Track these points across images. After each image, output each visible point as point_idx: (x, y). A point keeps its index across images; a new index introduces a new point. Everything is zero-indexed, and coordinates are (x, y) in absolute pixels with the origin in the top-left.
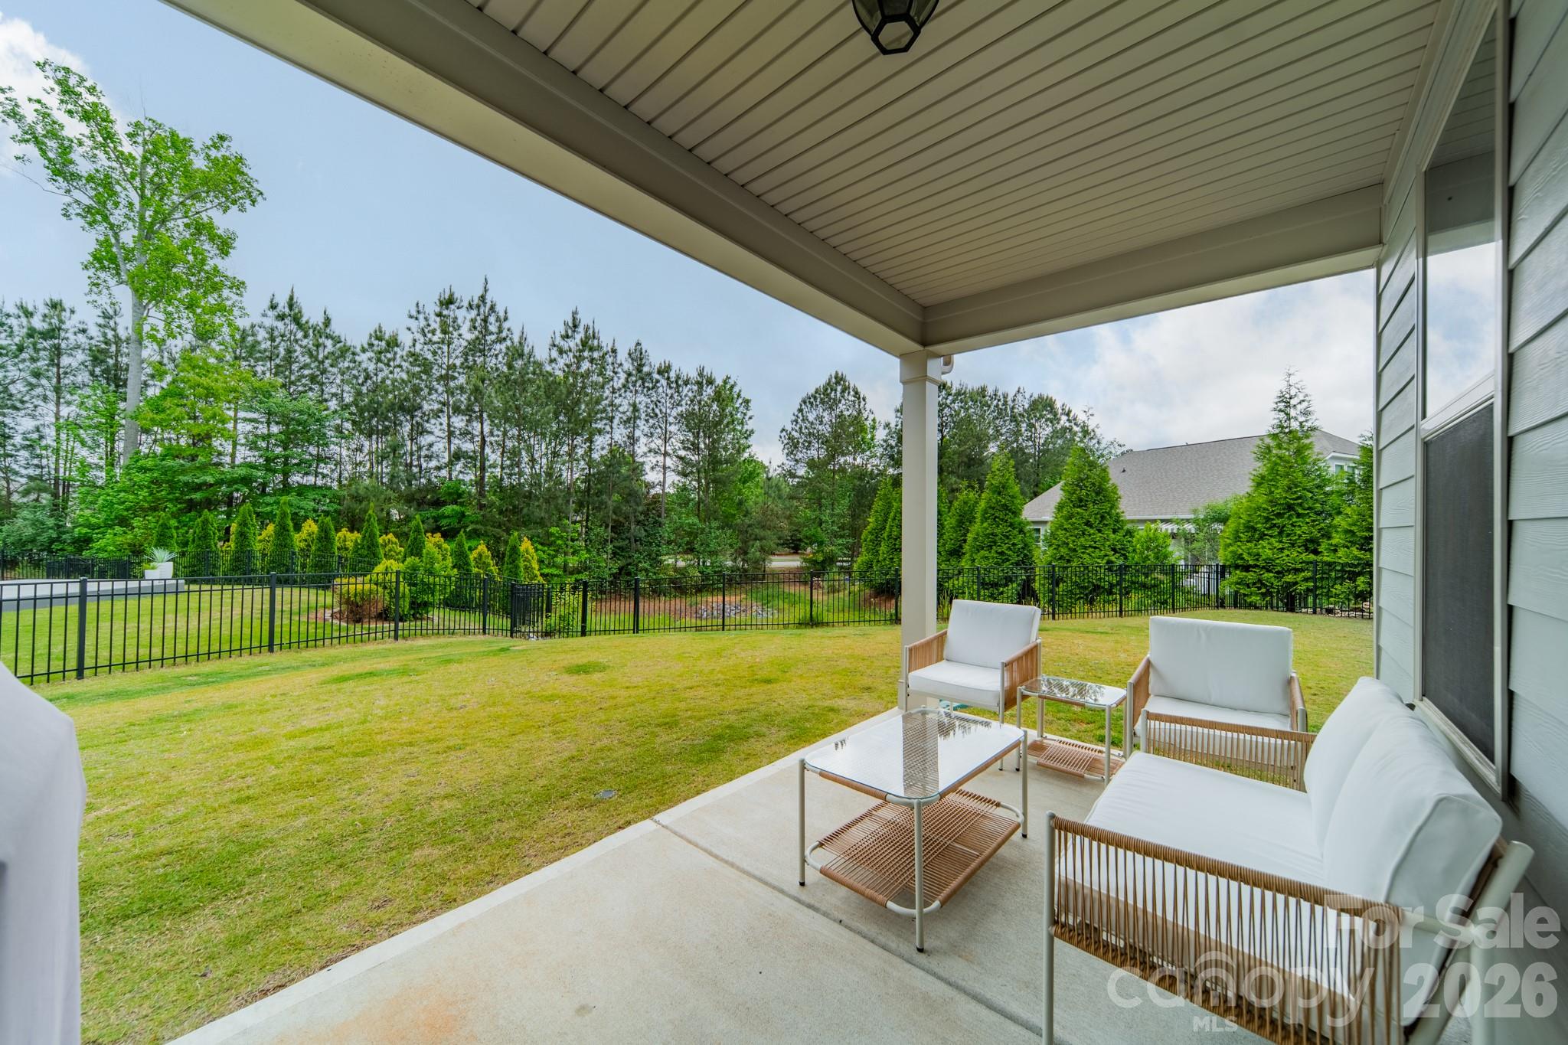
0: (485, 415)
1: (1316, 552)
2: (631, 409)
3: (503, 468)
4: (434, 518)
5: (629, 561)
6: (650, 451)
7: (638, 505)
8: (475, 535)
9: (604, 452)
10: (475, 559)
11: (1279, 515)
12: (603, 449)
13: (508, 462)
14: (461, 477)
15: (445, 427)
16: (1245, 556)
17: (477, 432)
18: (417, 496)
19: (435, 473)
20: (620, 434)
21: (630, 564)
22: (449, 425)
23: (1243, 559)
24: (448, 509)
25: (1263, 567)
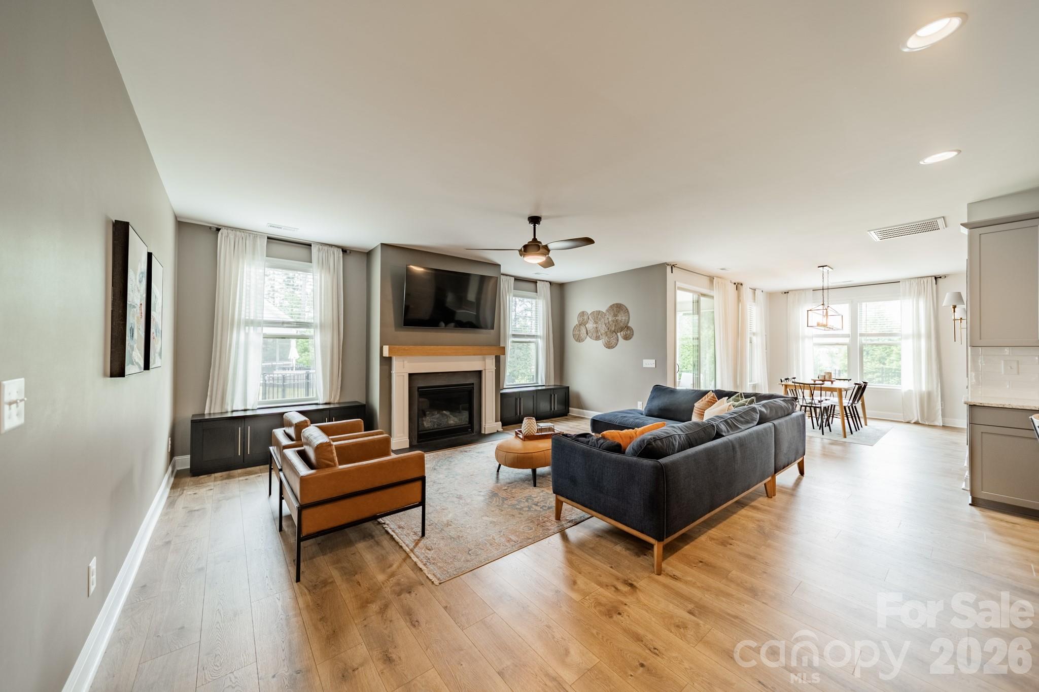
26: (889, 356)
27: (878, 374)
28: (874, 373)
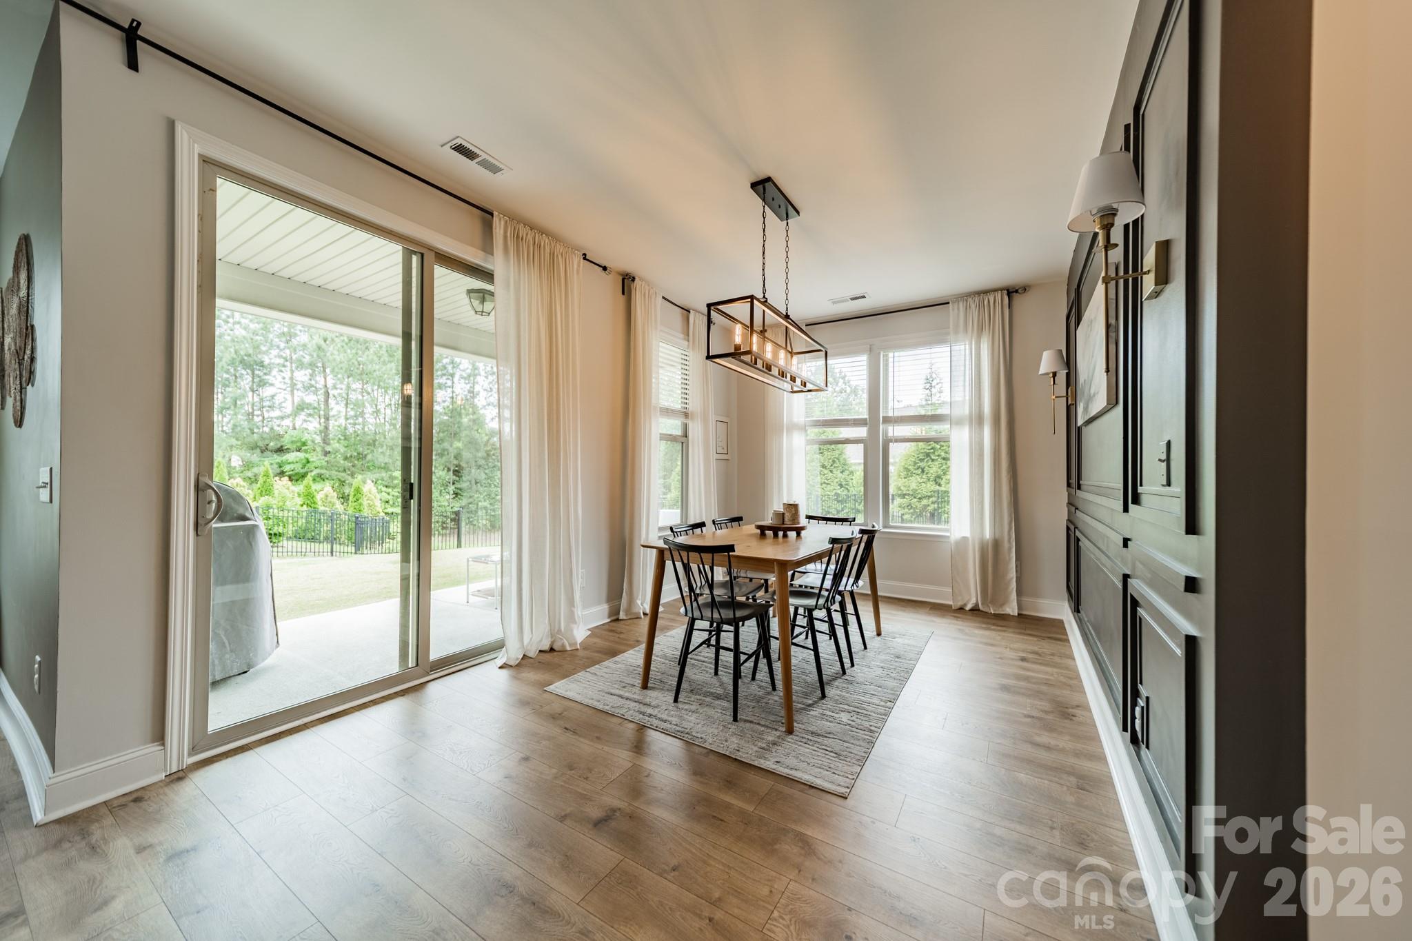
0: (328, 371)
1: (940, 485)
2: (470, 367)
3: (347, 419)
4: (278, 463)
5: (471, 500)
6: (489, 405)
7: (478, 450)
8: (321, 478)
9: (446, 404)
10: (321, 499)
11: (921, 460)
12: (444, 401)
13: (352, 413)
14: (305, 425)
15: (287, 380)
16: (902, 488)
17: (320, 385)
18: (261, 444)
19: (278, 422)
20: (461, 388)
21: (471, 503)
22: (292, 379)
23: (901, 490)
24: (291, 457)
25: (912, 495)
26: (945, 474)
27: (934, 499)
28: (929, 497)
